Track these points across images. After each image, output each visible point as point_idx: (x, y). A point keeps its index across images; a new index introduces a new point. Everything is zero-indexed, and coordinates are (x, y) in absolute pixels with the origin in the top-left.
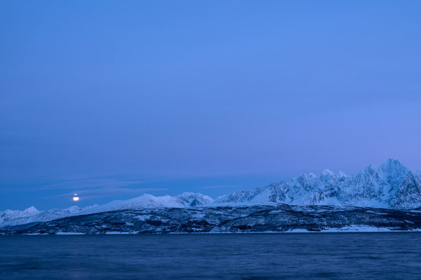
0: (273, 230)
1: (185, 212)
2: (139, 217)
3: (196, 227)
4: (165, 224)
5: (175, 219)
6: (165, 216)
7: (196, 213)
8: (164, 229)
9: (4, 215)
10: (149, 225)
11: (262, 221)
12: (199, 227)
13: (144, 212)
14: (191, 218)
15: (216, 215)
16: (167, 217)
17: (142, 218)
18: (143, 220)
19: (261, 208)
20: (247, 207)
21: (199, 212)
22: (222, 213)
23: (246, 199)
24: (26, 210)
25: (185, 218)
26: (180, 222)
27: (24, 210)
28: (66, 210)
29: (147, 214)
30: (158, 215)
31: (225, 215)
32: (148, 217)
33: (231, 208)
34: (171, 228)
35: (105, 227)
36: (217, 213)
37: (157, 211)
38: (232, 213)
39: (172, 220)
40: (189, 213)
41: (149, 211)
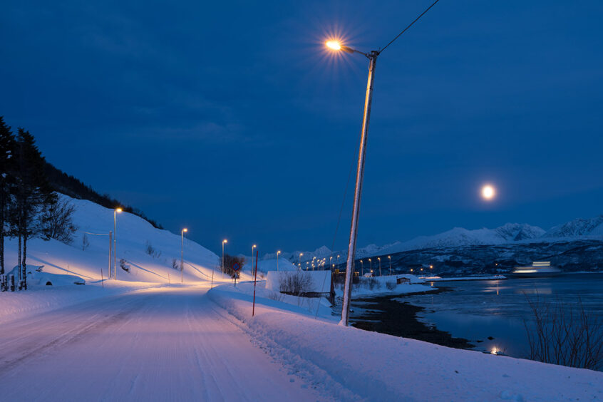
0: (586, 270)
1: (491, 251)
2: (438, 257)
3: (502, 268)
4: (466, 265)
5: (479, 259)
6: (467, 256)
7: (503, 252)
8: (465, 271)
9: (293, 256)
10: (448, 267)
11: (575, 260)
12: (505, 269)
13: (446, 251)
14: (498, 257)
15: (527, 253)
16: (470, 257)
17: (440, 259)
18: (442, 261)
19: (584, 243)
20: (567, 243)
21: (508, 251)
22: (535, 250)
23: (586, 229)
24: (317, 250)
25: (491, 258)
26: (484, 262)
27: (315, 250)
28: (362, 249)
29: (447, 254)
30: (459, 255)
31: (538, 253)
32: (448, 258)
33: (547, 244)
34: (474, 270)
35: (399, 269)
36: (529, 251)
37: (461, 249)
38: (547, 250)
39: (475, 260)
40: (496, 251)
41: (452, 250)
